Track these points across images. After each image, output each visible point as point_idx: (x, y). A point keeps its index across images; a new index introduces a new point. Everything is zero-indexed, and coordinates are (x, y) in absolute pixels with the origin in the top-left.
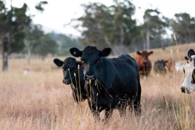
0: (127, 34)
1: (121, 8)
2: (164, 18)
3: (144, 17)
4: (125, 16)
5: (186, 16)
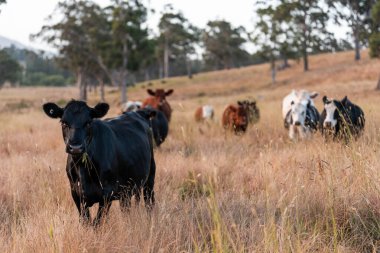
0: (133, 52)
1: (124, 11)
2: (191, 27)
3: (161, 26)
4: (130, 24)
5: (224, 25)
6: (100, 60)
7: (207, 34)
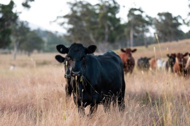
0: (111, 32)
1: (106, 7)
2: (147, 16)
3: (128, 16)
4: (110, 14)
5: (168, 15)
6: (91, 36)
7: (157, 21)
